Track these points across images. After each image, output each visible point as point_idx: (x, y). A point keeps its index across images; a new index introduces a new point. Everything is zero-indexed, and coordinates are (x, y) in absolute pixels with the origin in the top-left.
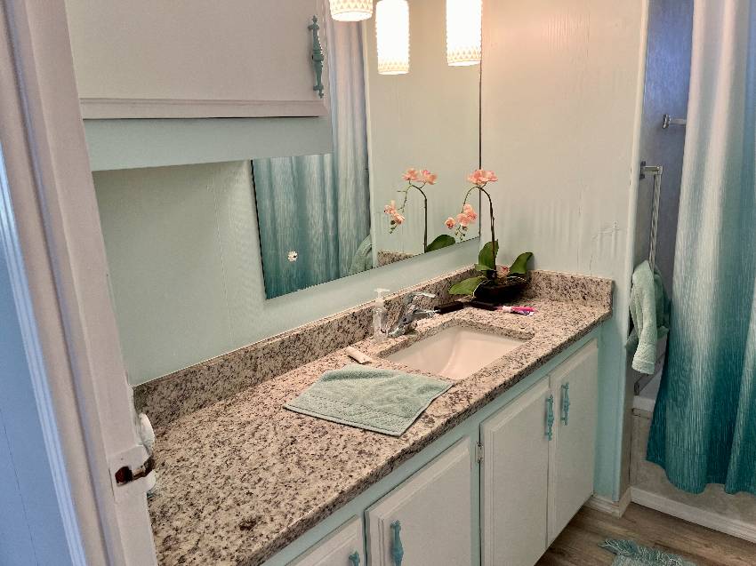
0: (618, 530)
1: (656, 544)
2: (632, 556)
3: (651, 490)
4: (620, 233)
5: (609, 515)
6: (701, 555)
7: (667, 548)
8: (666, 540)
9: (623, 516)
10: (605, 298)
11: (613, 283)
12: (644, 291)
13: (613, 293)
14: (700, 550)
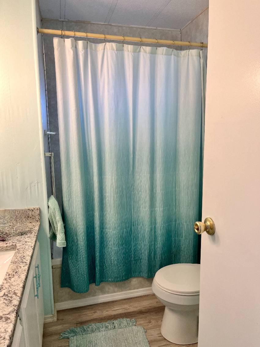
0: (59, 327)
1: (77, 324)
2: (76, 335)
3: (65, 300)
4: (39, 184)
5: (52, 322)
6: (95, 318)
7: (82, 323)
8: (80, 320)
9: (58, 319)
10: (37, 217)
11: (39, 208)
12: (56, 209)
13: (40, 214)
14: (93, 316)
